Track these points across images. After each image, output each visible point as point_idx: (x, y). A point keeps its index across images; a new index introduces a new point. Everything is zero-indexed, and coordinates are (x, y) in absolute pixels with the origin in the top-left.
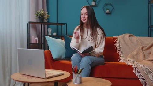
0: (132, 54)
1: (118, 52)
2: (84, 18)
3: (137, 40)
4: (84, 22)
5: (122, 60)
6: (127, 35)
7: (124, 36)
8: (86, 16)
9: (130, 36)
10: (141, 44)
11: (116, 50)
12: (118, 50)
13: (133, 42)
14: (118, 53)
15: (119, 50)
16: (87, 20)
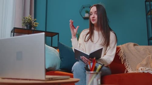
0: (141, 64)
1: (122, 63)
2: (93, 18)
3: (144, 49)
4: (93, 22)
5: (130, 71)
6: (131, 44)
7: (128, 45)
8: (96, 16)
9: (135, 45)
10: (149, 53)
11: (120, 60)
12: (122, 60)
13: (139, 51)
14: (124, 63)
15: (125, 60)
16: (97, 20)
